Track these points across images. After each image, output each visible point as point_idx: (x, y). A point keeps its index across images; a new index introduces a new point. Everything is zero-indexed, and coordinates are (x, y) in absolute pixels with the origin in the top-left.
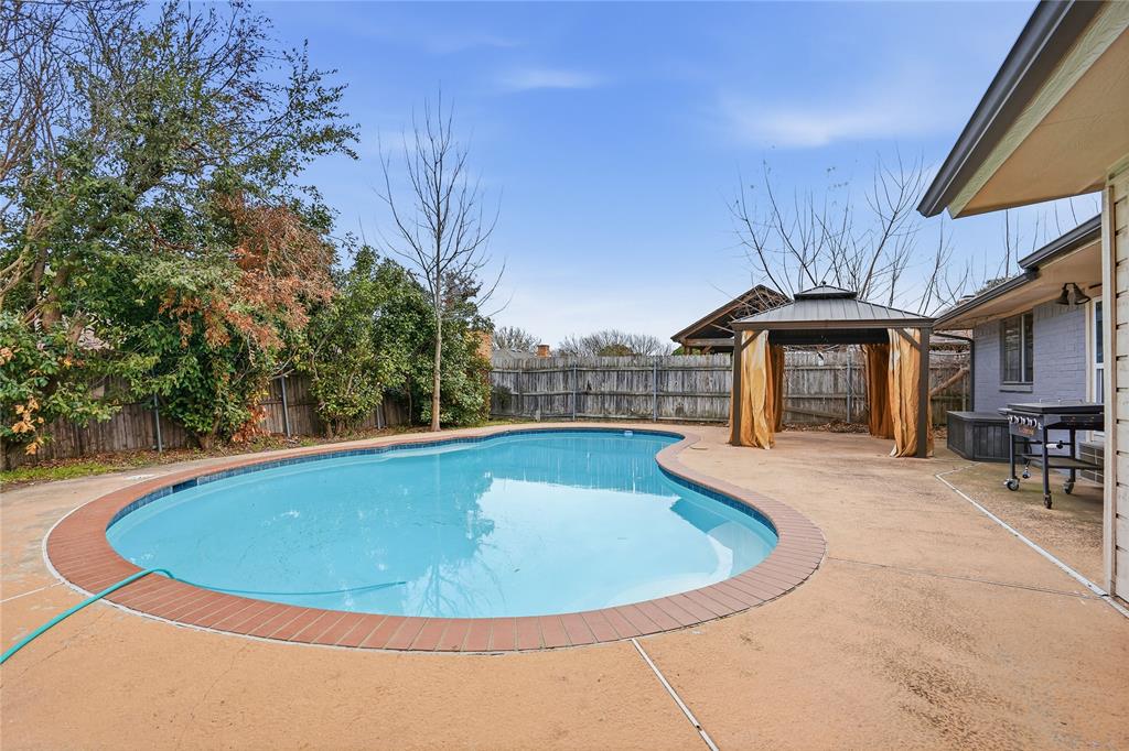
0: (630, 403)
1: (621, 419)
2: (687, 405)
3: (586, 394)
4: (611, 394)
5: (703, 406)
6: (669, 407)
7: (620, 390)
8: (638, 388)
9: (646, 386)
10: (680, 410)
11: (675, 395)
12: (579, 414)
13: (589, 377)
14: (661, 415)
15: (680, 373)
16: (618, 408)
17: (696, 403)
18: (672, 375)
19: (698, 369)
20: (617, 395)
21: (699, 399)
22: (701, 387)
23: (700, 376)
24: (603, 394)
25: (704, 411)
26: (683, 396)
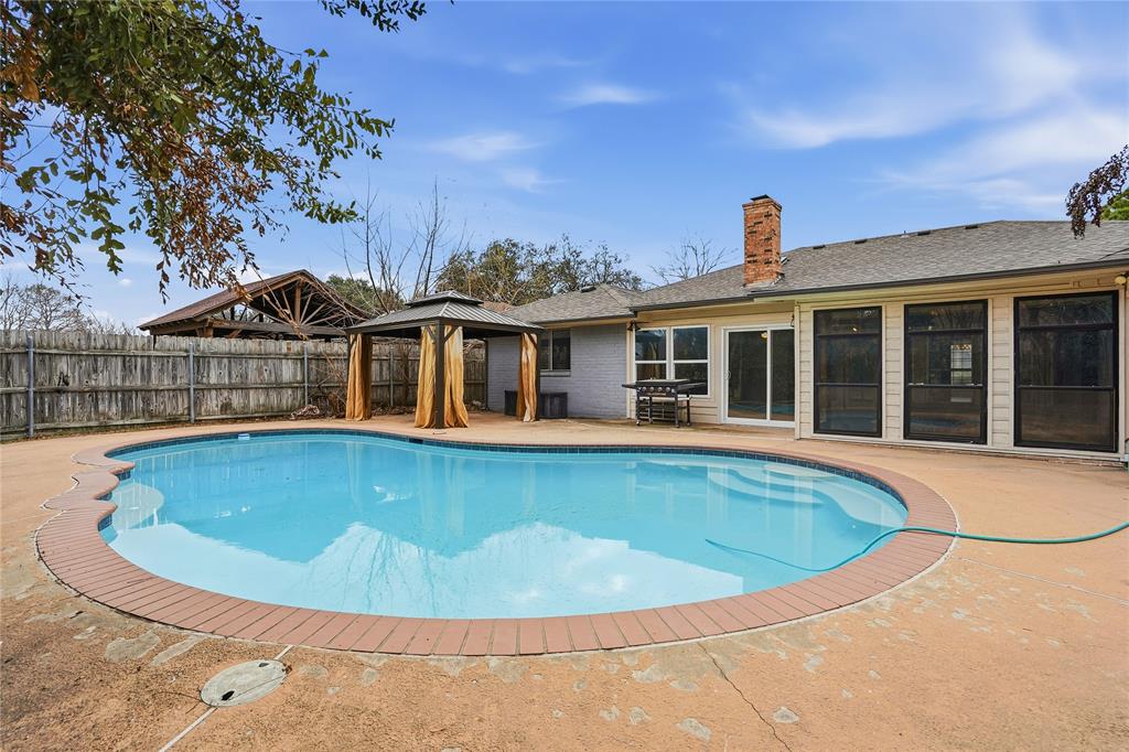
0: (147, 401)
1: (132, 426)
2: (237, 400)
3: (59, 391)
4: (112, 391)
5: (256, 399)
6: (212, 403)
7: (127, 384)
8: (160, 380)
9: (174, 378)
10: (226, 407)
11: (219, 388)
12: (39, 426)
13: (63, 365)
14: (200, 414)
15: (226, 361)
16: (125, 412)
17: (247, 396)
18: (214, 363)
19: (250, 356)
20: (124, 391)
21: (252, 392)
22: (252, 377)
23: (253, 364)
24: (95, 392)
25: (259, 406)
26: (231, 388)
